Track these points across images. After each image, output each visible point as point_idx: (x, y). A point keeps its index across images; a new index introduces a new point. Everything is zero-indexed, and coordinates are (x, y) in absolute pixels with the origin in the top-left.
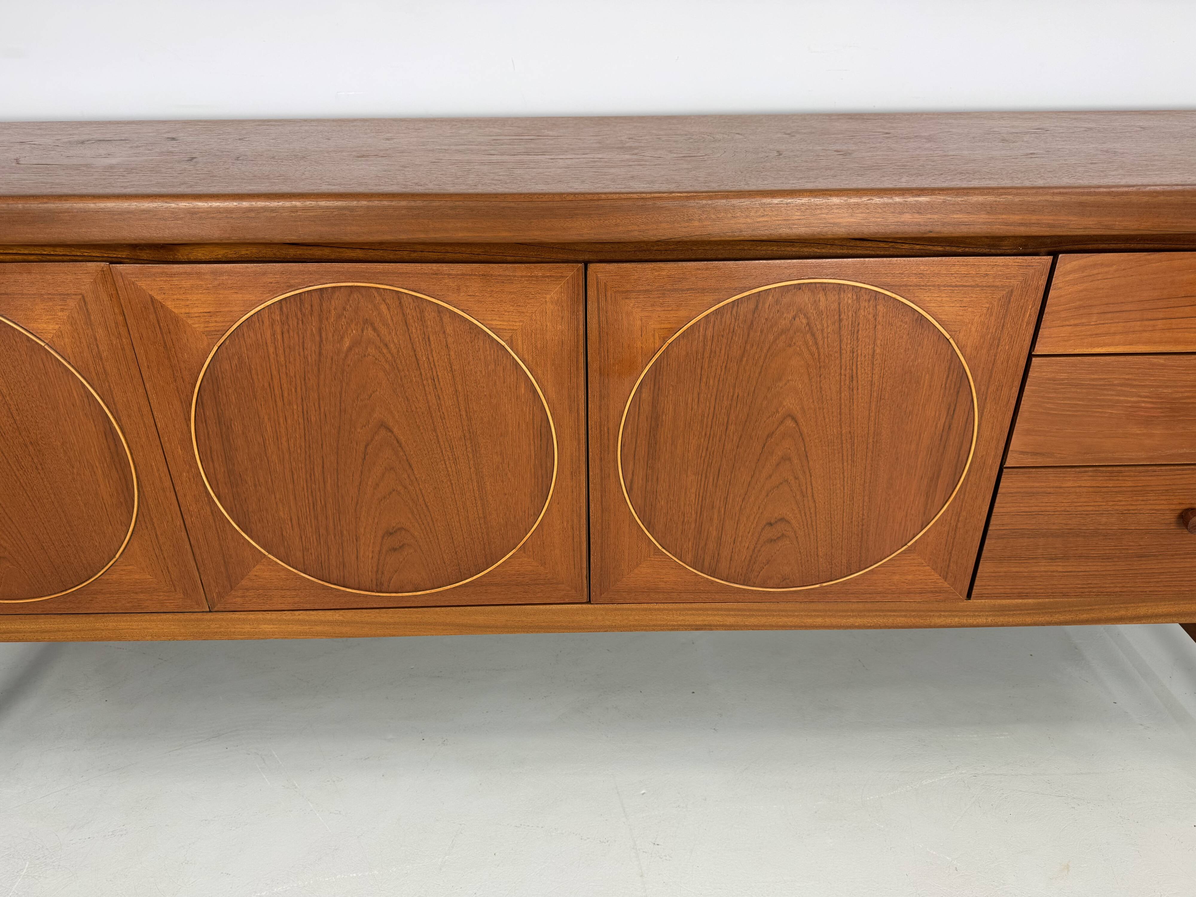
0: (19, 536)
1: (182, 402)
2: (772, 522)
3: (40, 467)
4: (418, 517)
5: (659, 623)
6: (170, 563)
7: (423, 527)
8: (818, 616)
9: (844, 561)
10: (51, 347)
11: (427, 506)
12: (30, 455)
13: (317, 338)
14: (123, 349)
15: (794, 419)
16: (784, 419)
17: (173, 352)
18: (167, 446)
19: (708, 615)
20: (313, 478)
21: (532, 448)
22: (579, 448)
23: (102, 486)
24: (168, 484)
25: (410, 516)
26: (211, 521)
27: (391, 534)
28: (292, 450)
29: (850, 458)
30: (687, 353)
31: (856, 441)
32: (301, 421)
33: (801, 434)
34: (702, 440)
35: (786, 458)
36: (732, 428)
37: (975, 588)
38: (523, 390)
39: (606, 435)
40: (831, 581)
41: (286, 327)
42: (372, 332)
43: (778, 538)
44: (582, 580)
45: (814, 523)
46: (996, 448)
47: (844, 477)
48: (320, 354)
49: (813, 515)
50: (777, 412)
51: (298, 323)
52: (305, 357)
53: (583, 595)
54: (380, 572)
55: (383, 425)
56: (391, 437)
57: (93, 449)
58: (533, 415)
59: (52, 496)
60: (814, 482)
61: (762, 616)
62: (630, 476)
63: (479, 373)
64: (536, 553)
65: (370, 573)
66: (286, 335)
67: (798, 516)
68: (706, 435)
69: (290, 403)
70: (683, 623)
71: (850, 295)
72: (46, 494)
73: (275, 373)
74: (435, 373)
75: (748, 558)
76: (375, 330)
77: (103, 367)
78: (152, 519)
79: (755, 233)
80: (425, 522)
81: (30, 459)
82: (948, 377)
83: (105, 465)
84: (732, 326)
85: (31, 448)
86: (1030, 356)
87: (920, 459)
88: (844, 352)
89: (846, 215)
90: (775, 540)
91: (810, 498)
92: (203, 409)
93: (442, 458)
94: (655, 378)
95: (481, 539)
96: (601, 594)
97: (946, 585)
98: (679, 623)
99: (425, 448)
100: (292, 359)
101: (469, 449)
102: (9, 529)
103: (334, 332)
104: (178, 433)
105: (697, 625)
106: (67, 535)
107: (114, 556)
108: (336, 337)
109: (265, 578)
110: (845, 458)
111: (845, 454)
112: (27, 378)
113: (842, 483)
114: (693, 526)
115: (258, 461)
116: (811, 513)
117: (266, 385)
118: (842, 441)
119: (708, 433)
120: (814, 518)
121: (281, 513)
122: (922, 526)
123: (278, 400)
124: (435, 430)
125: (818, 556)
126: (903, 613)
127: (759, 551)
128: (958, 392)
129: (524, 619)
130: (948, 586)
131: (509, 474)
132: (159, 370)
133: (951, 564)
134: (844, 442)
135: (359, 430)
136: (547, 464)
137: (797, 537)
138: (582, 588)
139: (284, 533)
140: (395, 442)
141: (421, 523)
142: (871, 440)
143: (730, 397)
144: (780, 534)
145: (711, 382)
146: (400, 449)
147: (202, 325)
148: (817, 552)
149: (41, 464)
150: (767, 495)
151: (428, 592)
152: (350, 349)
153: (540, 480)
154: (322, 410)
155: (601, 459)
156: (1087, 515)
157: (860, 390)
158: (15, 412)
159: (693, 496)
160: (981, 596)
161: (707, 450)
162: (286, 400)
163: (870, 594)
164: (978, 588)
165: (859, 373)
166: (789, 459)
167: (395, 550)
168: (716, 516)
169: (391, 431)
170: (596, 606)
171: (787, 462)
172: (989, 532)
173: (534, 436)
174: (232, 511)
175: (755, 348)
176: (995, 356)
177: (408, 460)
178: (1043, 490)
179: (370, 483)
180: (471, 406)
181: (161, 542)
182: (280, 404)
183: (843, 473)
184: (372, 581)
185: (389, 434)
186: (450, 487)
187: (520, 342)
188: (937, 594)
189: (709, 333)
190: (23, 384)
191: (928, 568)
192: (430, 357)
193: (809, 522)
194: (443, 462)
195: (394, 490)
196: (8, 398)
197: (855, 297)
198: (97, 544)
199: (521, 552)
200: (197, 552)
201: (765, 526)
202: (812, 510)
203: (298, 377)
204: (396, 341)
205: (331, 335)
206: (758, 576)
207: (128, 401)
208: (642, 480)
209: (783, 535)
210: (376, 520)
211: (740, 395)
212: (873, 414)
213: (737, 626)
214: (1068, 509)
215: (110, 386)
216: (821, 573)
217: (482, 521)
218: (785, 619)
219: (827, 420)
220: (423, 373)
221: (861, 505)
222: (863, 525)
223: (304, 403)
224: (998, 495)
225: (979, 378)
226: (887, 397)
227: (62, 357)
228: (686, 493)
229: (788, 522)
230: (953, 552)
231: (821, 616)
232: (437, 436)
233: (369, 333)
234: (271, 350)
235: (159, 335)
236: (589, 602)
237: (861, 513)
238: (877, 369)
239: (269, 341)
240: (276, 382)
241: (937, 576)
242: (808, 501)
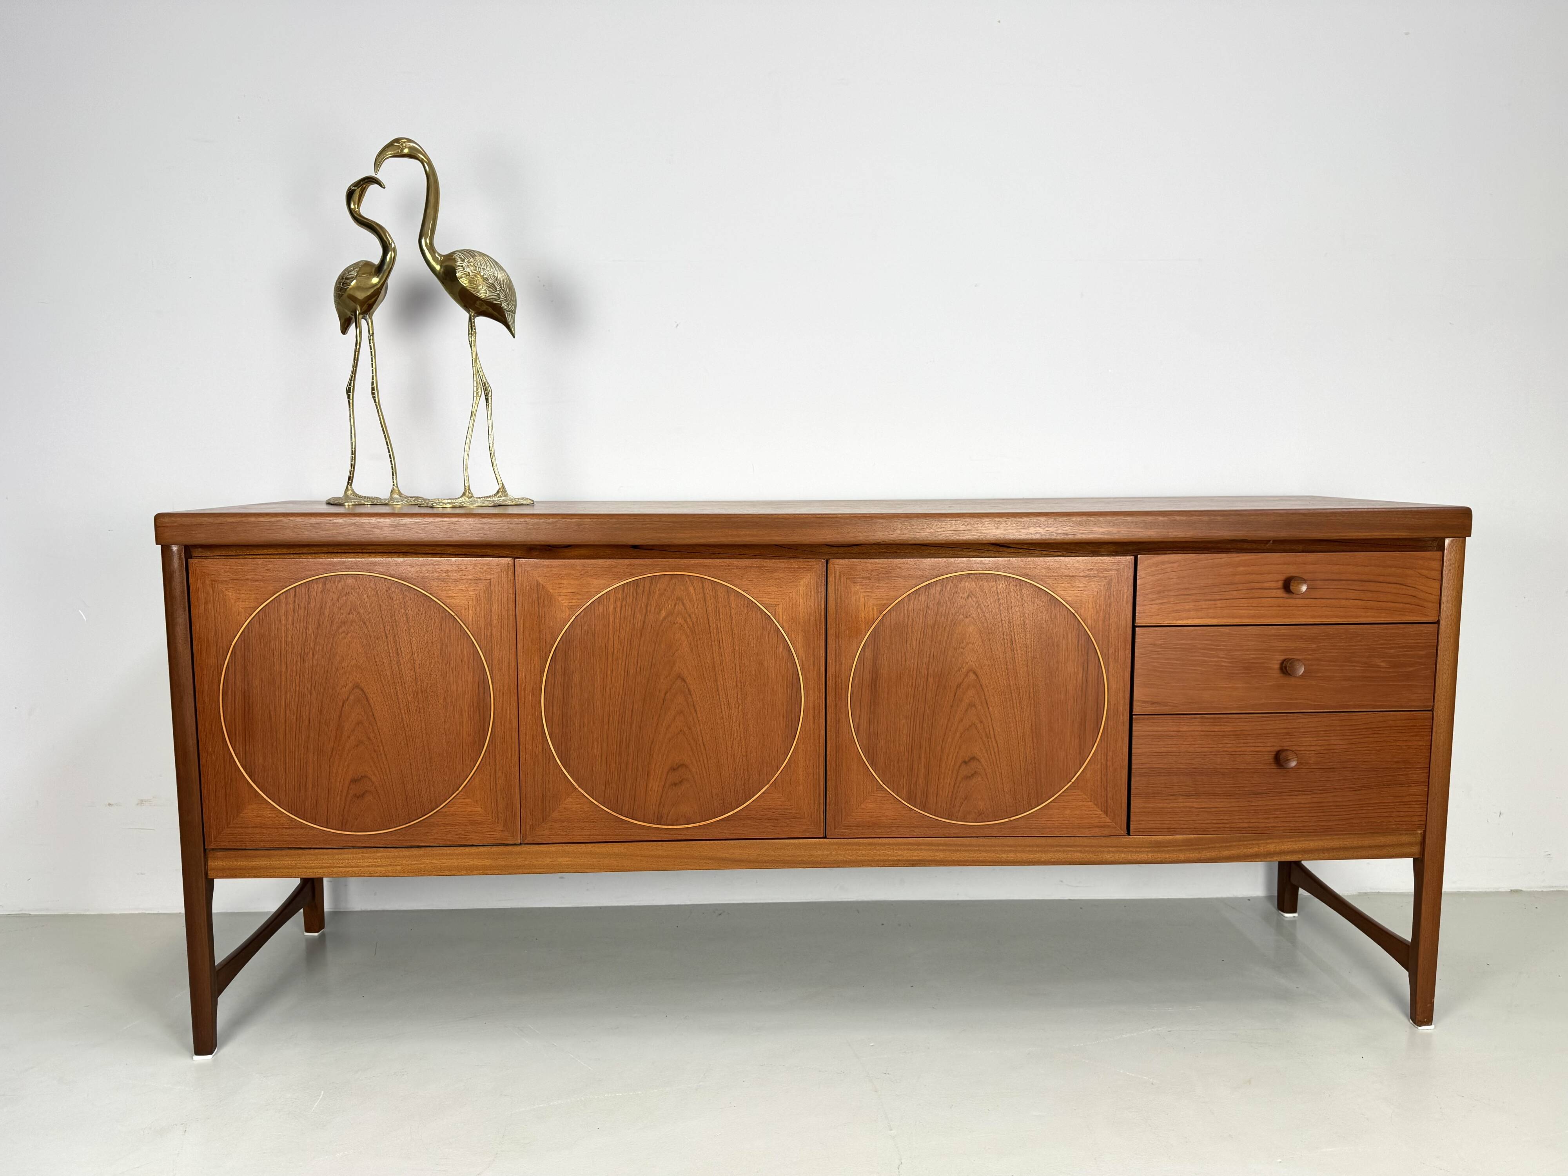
0: (388, 771)
1: (541, 659)
2: (967, 760)
3: (422, 712)
4: (696, 755)
5: (882, 858)
6: (499, 796)
7: (699, 764)
8: (1010, 851)
9: (1025, 796)
10: (458, 617)
11: (704, 745)
12: (418, 702)
13: (644, 611)
14: (508, 619)
15: (974, 673)
16: (968, 673)
17: (543, 621)
18: (522, 693)
19: (921, 849)
20: (623, 720)
21: (785, 695)
22: (820, 696)
23: (464, 727)
24: (515, 724)
25: (691, 753)
26: (541, 757)
27: (674, 769)
28: (612, 696)
29: (1018, 705)
30: (897, 622)
31: (1021, 691)
32: (623, 673)
33: (981, 685)
34: (910, 690)
35: (972, 705)
36: (931, 680)
37: (1131, 823)
38: (781, 650)
39: (840, 685)
40: (1017, 815)
41: (624, 603)
42: (681, 606)
43: (972, 775)
44: (820, 815)
45: (998, 762)
46: (1124, 698)
47: (1016, 721)
48: (644, 622)
49: (997, 754)
50: (963, 668)
51: (633, 600)
52: (634, 625)
53: (820, 830)
54: (661, 805)
55: (680, 677)
56: (684, 686)
57: (466, 696)
58: (788, 669)
59: (424, 735)
60: (994, 725)
61: (965, 851)
62: (857, 720)
63: (751, 637)
64: (784, 788)
65: (654, 806)
66: (623, 609)
67: (986, 754)
68: (912, 685)
69: (617, 659)
70: (901, 858)
71: (1003, 582)
72: (420, 734)
73: (611, 636)
74: (720, 636)
75: (950, 794)
76: (683, 604)
77: (491, 632)
78: (495, 756)
79: (936, 539)
80: (701, 759)
81: (417, 704)
82: (1078, 641)
83: (472, 709)
84: (926, 603)
85: (420, 695)
86: (1134, 627)
87: (1069, 707)
88: (1004, 622)
89: (994, 528)
90: (970, 777)
91: (993, 739)
92: (555, 664)
93: (719, 704)
94: (874, 641)
95: (742, 775)
96: (835, 829)
97: (1108, 820)
98: (898, 858)
99: (708, 695)
100: (624, 626)
101: (739, 697)
102: (382, 766)
103: (656, 606)
104: (532, 682)
105: (913, 861)
106: (425, 770)
107: (458, 790)
108: (657, 610)
109: (572, 811)
110: (1015, 705)
111: (1015, 701)
112: (434, 640)
113: (1015, 726)
114: (906, 764)
115: (586, 706)
116: (995, 753)
117: (603, 645)
118: (1011, 691)
119: (914, 684)
120: (997, 757)
121: (595, 751)
122: (1080, 764)
123: (609, 657)
124: (716, 681)
125: (1004, 792)
126: (1079, 849)
127: (958, 787)
128: (1088, 653)
129: (772, 853)
130: (1110, 821)
131: (767, 717)
132: (530, 634)
133: (1109, 800)
134: (1013, 692)
135: (662, 680)
136: (795, 710)
137: (986, 775)
138: (820, 821)
139: (594, 769)
140: (687, 690)
141: (698, 760)
142: (1031, 691)
143: (928, 656)
144: (973, 772)
145: (914, 643)
146: (689, 696)
147: (567, 602)
148: (1003, 788)
149: (424, 709)
150: (961, 737)
151: (697, 824)
152: (665, 618)
153: (790, 723)
154: (639, 664)
155: (836, 706)
156: (1205, 755)
157: (1019, 651)
158: (417, 666)
159: (905, 737)
160: (1139, 832)
161: (914, 697)
162: (615, 657)
163: (1049, 828)
164: (1134, 823)
165: (1016, 638)
166: (974, 706)
167: (675, 784)
168: (923, 755)
169: (685, 682)
170: (830, 840)
171: (973, 708)
172: (1133, 771)
173: (787, 686)
174: (558, 749)
175: (943, 618)
176: (1109, 626)
177: (694, 705)
178: (1166, 733)
179: (664, 724)
180: (743, 662)
181: (497, 776)
182: (610, 659)
183: (1015, 718)
184: (654, 813)
185: (683, 683)
186: (723, 729)
187: (781, 613)
188: (1102, 829)
189: (911, 608)
190: (430, 644)
191: (1090, 803)
192: (718, 624)
193: (995, 761)
194: (719, 707)
195: (681, 731)
196: (416, 655)
197: (1006, 583)
198: (446, 778)
199: (773, 788)
200: (523, 785)
201: (961, 764)
202: (996, 750)
203: (626, 640)
204: (697, 613)
205: (653, 608)
206: (959, 810)
207: (502, 657)
208: (867, 723)
209: (975, 772)
210: (665, 757)
211: (935, 654)
212: (1030, 670)
213: (947, 861)
214: (1189, 750)
215: (492, 646)
216: (1008, 809)
217: (744, 759)
218: (985, 854)
219: (999, 674)
220: (712, 636)
221: (1031, 745)
222: (1035, 763)
223: (627, 659)
224: (1133, 738)
225: (1101, 643)
226: (1038, 657)
227: (464, 624)
228: (899, 735)
229: (979, 761)
230: (1108, 789)
231: (1013, 851)
232: (717, 686)
233: (680, 607)
234: (611, 619)
235: (536, 608)
236: (825, 837)
237: (1032, 752)
238: (1028, 635)
239: (611, 613)
240: (611, 643)
241: (1099, 812)
242: (992, 741)
